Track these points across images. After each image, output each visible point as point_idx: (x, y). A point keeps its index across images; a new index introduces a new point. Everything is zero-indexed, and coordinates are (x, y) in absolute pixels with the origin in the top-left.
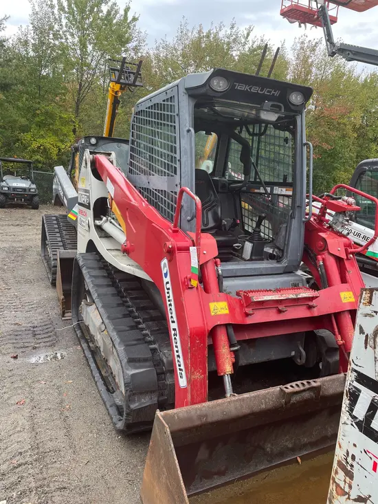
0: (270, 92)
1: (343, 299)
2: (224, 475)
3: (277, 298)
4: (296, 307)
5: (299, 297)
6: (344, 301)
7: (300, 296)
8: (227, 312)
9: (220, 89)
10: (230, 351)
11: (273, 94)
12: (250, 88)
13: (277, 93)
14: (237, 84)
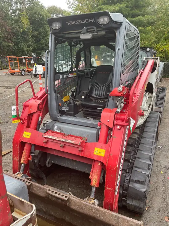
0: (88, 21)
1: (95, 151)
5: (67, 141)
6: (95, 153)
8: (29, 137)
9: (57, 28)
10: (30, 155)
11: (91, 21)
12: (76, 22)
13: (93, 20)
14: (67, 22)
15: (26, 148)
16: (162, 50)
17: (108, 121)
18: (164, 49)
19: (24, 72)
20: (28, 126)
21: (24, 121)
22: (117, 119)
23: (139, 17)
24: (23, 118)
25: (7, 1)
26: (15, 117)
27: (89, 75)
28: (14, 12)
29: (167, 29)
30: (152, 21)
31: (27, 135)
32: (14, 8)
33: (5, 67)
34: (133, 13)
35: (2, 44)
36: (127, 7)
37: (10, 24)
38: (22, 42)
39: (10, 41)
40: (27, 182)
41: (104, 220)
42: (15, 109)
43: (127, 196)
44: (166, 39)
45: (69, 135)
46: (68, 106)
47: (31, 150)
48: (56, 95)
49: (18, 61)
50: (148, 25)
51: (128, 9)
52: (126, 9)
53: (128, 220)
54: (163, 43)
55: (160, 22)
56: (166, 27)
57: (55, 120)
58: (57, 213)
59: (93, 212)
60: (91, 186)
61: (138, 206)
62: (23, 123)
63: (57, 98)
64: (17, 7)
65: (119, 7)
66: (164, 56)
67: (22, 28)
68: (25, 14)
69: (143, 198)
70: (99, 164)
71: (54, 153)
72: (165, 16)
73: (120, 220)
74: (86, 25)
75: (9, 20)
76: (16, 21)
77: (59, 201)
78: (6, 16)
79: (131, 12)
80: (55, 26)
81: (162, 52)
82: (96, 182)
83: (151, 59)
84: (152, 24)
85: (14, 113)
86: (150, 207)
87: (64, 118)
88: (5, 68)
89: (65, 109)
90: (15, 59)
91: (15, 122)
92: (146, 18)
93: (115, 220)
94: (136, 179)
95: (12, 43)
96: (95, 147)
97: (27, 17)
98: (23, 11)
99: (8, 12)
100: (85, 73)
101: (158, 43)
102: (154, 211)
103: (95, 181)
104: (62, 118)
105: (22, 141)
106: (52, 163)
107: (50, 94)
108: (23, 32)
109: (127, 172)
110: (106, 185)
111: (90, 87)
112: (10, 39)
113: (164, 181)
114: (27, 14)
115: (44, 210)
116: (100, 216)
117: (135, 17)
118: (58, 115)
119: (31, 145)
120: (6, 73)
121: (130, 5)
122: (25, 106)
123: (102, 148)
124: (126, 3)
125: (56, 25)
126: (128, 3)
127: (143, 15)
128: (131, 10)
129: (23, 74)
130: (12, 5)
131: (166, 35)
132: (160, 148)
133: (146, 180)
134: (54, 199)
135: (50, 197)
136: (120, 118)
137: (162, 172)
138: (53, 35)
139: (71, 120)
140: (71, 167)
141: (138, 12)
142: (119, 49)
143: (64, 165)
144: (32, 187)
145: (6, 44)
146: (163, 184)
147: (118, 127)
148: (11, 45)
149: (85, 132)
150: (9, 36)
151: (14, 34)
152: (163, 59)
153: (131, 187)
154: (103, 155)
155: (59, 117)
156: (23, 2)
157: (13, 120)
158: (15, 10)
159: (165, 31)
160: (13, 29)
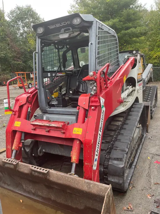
0: (65, 23)
1: (74, 131)
2: (9, 186)
3: (40, 124)
4: (56, 131)
6: (74, 133)
7: (51, 125)
8: (19, 126)
9: (41, 32)
10: (21, 142)
11: (67, 24)
12: (56, 26)
13: (69, 22)
14: (49, 27)
15: (17, 136)
16: (156, 57)
17: (84, 103)
18: (157, 55)
19: (31, 85)
20: (19, 116)
21: (15, 113)
22: (92, 102)
23: (131, 29)
24: (15, 110)
25: (16, 26)
26: (7, 109)
27: (76, 74)
28: (22, 35)
29: (159, 37)
30: (144, 31)
31: (17, 124)
32: (22, 32)
33: (15, 82)
34: (126, 26)
35: (12, 62)
36: (120, 21)
37: (19, 45)
38: (29, 60)
39: (19, 60)
40: (14, 162)
41: (78, 187)
42: (7, 102)
43: (107, 173)
44: (158, 46)
45: (53, 121)
46: (57, 100)
47: (21, 137)
48: (44, 90)
49: (25, 76)
50: (141, 36)
51: (122, 23)
52: (119, 24)
53: (98, 185)
54: (156, 50)
55: (152, 32)
56: (157, 36)
57: (45, 112)
58: (44, 193)
59: (69, 181)
60: (71, 163)
61: (118, 182)
62: (15, 115)
63: (45, 92)
64: (24, 30)
65: (113, 22)
66: (159, 62)
67: (29, 48)
68: (31, 35)
69: (121, 174)
70: (78, 142)
71: (43, 140)
72: (156, 26)
73: (91, 185)
74: (63, 27)
75: (18, 41)
76: (25, 43)
77: (41, 176)
78: (14, 39)
79: (124, 26)
80: (39, 31)
81: (156, 58)
82: (76, 158)
83: (131, 57)
84: (145, 34)
85: (6, 106)
86: (133, 187)
87: (52, 109)
88: (15, 84)
89: (55, 103)
90: (23, 74)
91: (7, 114)
92: (138, 30)
93: (87, 186)
94: (115, 157)
95: (20, 61)
96: (74, 127)
97: (33, 38)
98: (30, 34)
99: (16, 35)
100: (73, 73)
101: (152, 51)
102: (137, 190)
103: (74, 157)
104: (50, 109)
105: (13, 129)
106: (44, 152)
107: (39, 89)
108: (30, 51)
109: (107, 152)
110: (85, 161)
111: (77, 83)
112: (19, 58)
113: (150, 165)
114: (33, 36)
115: (33, 192)
116: (75, 184)
117: (128, 30)
118: (47, 107)
119: (22, 132)
120: (15, 87)
121: (123, 20)
122: (17, 101)
123: (79, 127)
124: (119, 18)
125: (40, 29)
126: (121, 18)
127: (135, 27)
128: (124, 24)
129: (30, 87)
130: (20, 29)
131: (158, 42)
132: (149, 138)
133: (123, 157)
134: (36, 174)
135: (33, 173)
136: (94, 100)
137: (149, 158)
138: (39, 39)
139: (58, 111)
140: (60, 154)
141: (130, 25)
142: (92, 44)
143: (54, 153)
144: (19, 166)
145: (16, 62)
146: (149, 167)
147: (93, 108)
148: (19, 63)
149: (70, 119)
150: (18, 56)
151: (22, 54)
152: (158, 64)
153: (110, 164)
154: (80, 133)
155: (48, 109)
156: (29, 26)
157: (5, 112)
158: (22, 33)
159: (157, 40)
160: (21, 49)
